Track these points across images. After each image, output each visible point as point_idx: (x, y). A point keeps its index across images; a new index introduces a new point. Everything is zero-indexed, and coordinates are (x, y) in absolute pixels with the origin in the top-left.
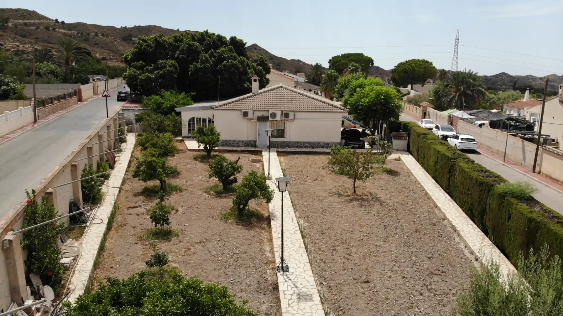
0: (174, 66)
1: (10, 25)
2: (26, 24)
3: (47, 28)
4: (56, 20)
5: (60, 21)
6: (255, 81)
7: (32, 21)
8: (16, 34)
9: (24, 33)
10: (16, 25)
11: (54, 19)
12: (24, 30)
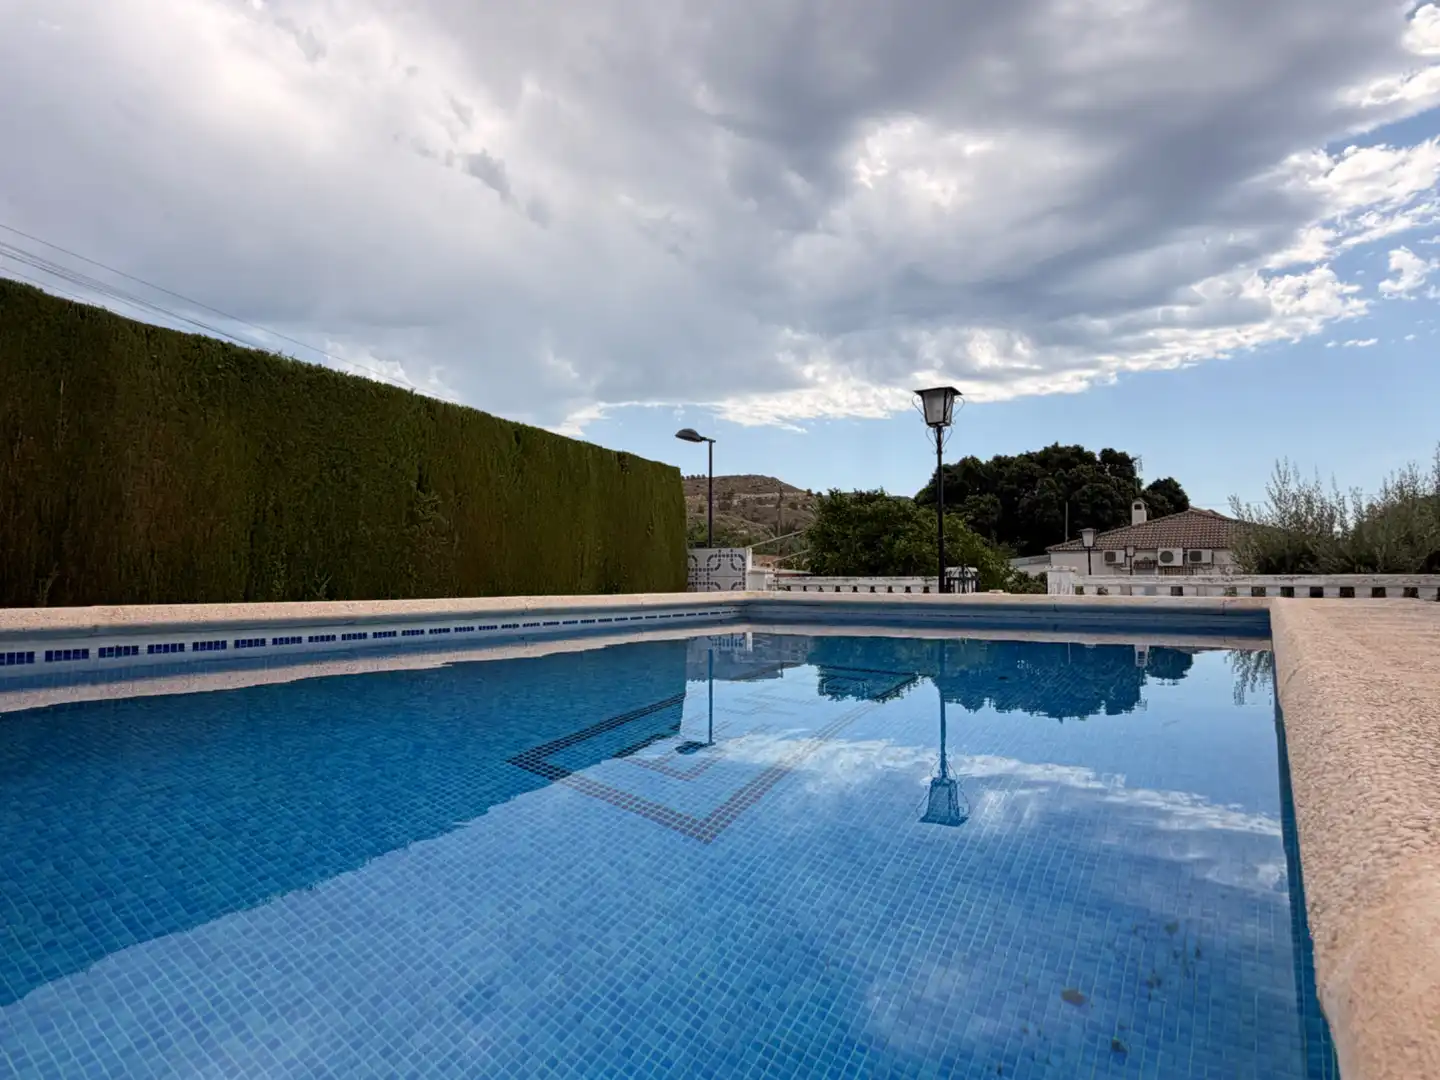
0: (994, 504)
1: (735, 502)
2: (760, 501)
3: (793, 506)
4: (809, 491)
5: (814, 492)
6: (1138, 507)
7: (770, 495)
8: (743, 516)
9: (756, 515)
10: (744, 503)
11: (805, 489)
12: (755, 510)
